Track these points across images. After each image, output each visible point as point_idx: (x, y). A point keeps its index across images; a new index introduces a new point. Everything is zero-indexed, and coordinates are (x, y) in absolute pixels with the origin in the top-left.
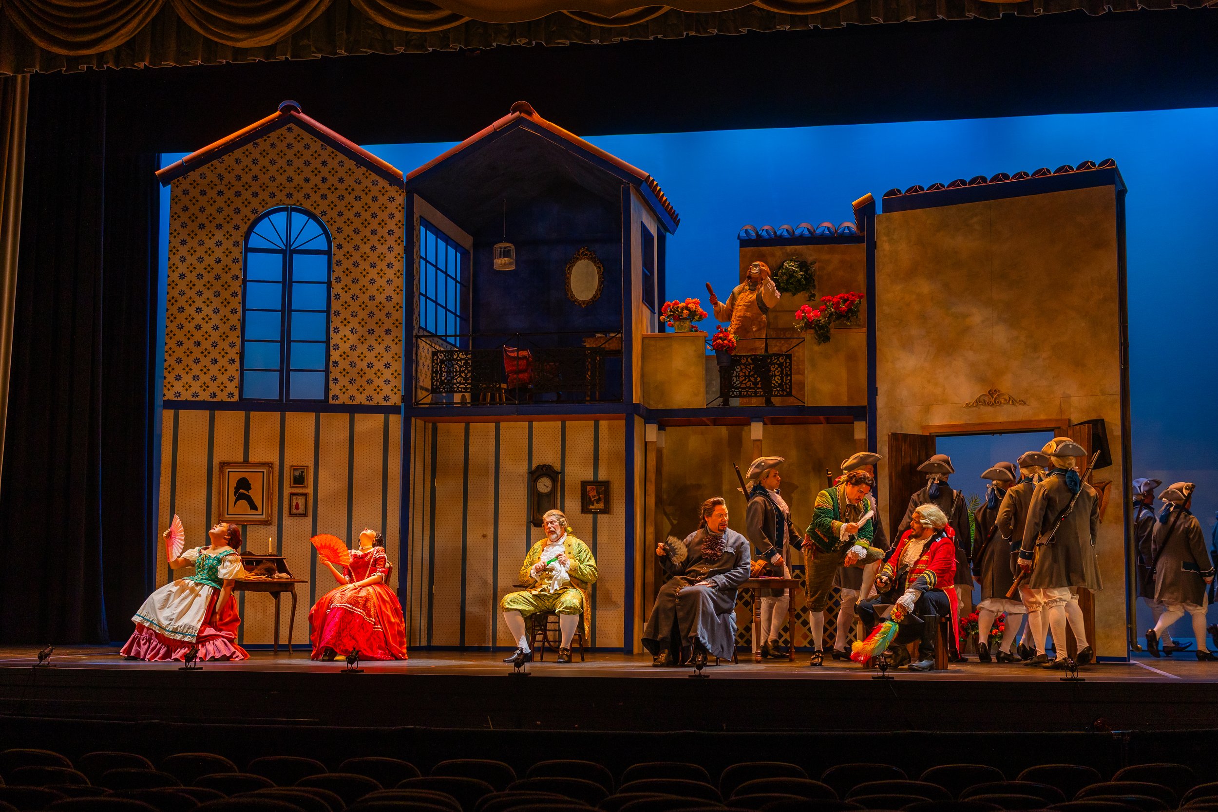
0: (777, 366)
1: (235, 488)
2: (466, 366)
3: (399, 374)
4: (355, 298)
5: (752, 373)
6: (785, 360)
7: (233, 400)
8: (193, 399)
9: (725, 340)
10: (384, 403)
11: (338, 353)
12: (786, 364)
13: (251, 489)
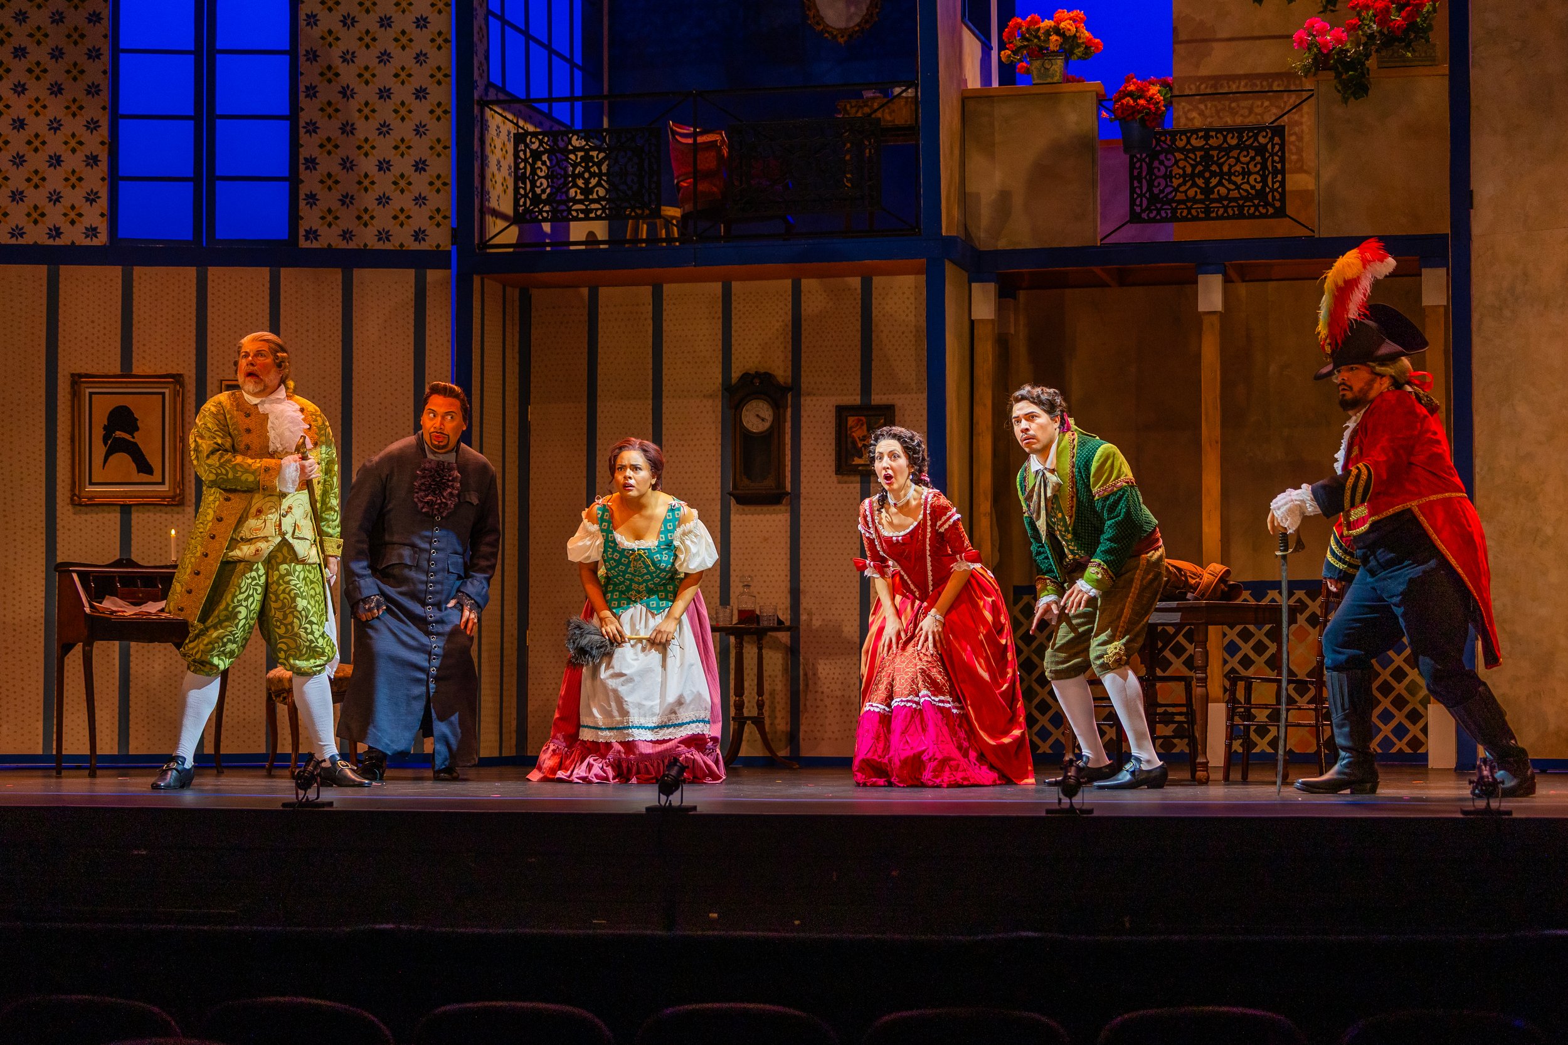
0: (1252, 153)
1: (105, 428)
2: (587, 164)
3: (445, 184)
4: (349, 22)
5: (1200, 168)
6: (1271, 139)
7: (96, 242)
8: (13, 241)
9: (1140, 97)
10: (416, 246)
11: (316, 139)
12: (1273, 147)
13: (137, 429)
